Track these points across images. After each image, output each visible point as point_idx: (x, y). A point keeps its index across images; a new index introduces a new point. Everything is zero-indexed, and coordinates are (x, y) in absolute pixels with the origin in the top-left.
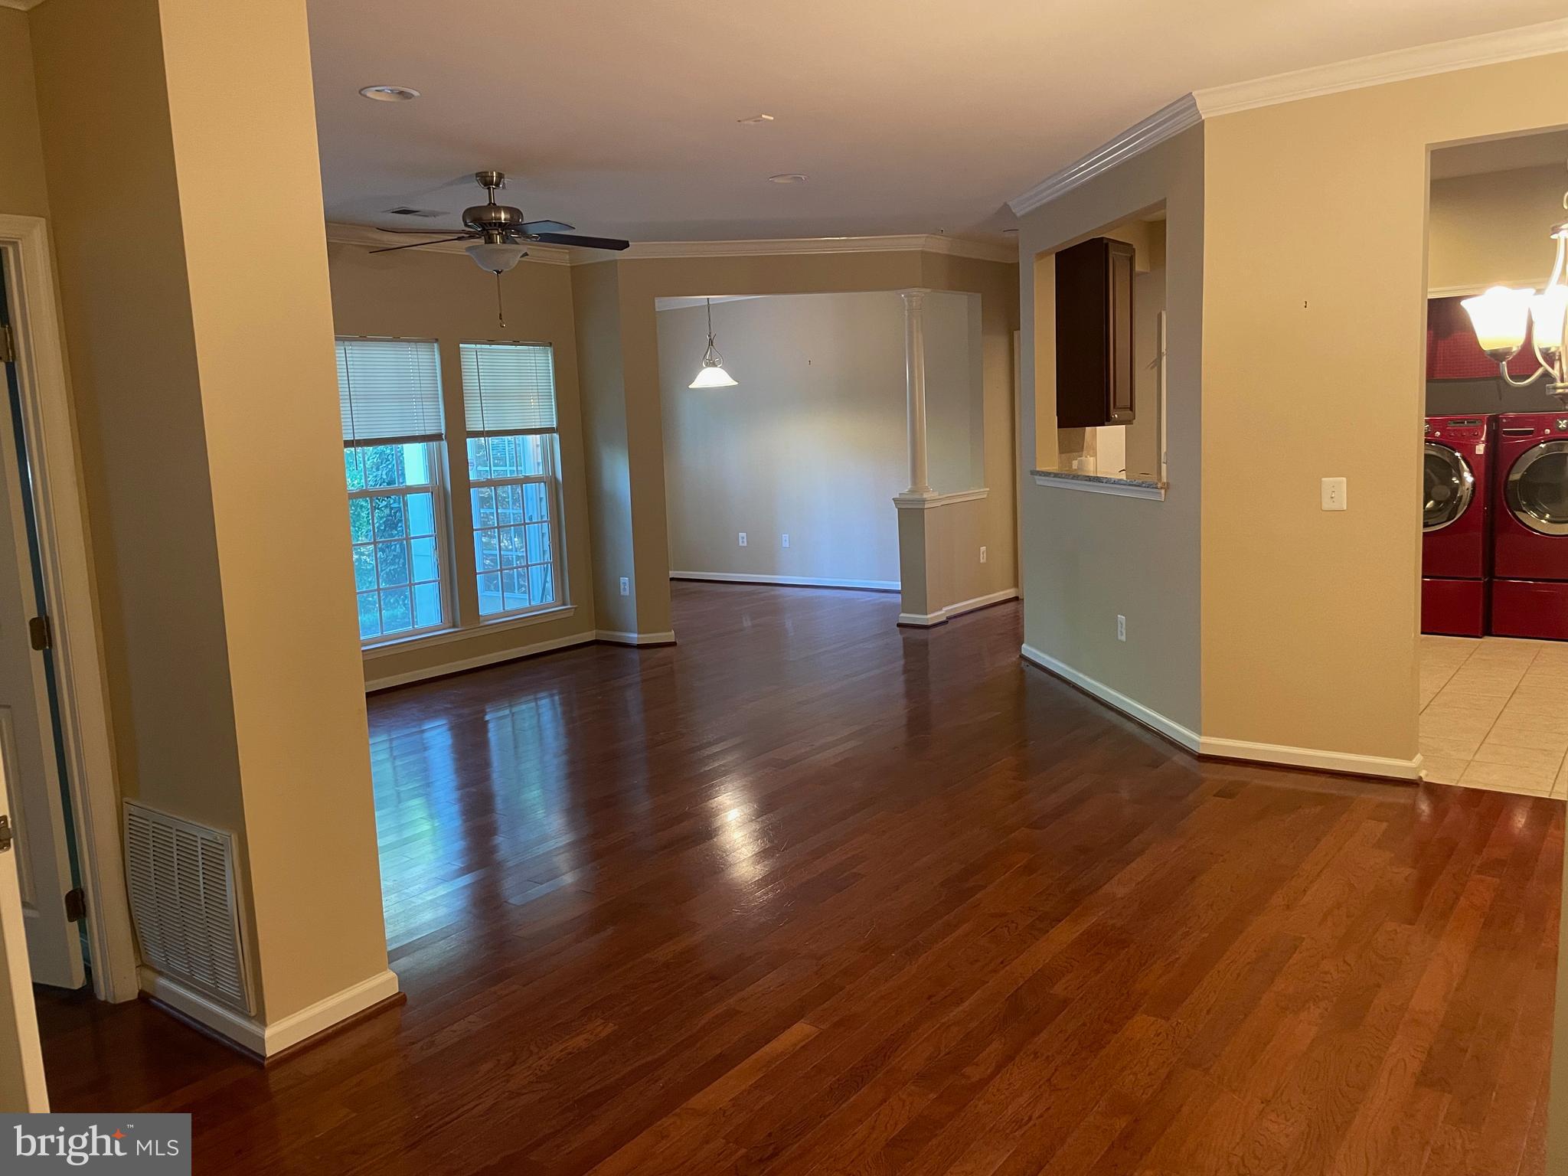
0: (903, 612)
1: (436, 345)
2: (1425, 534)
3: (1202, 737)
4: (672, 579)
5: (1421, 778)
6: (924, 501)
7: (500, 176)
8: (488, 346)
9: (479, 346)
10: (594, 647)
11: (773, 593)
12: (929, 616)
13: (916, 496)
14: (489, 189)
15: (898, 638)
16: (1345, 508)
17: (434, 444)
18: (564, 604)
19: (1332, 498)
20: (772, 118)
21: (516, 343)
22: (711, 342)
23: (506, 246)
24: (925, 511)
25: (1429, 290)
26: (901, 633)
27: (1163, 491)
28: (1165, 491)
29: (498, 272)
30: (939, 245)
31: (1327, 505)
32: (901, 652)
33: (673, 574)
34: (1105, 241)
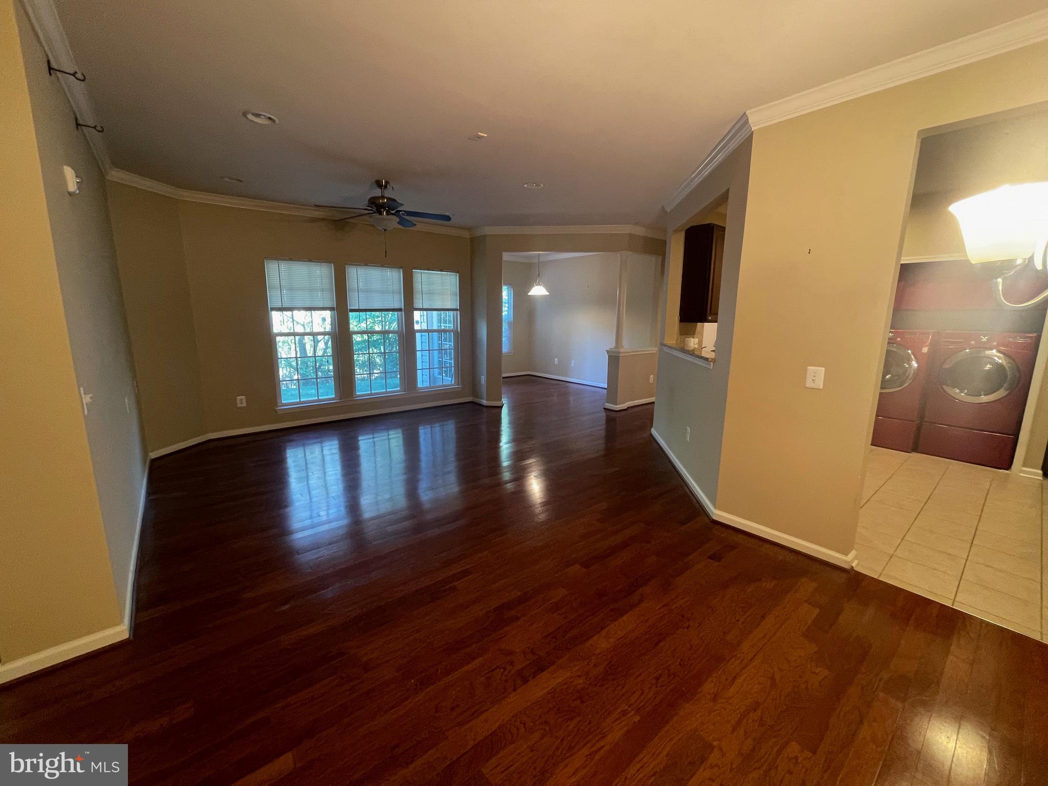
0: (608, 403)
1: (401, 270)
2: (881, 394)
3: (716, 510)
4: (503, 378)
5: (853, 567)
6: (619, 353)
7: (387, 182)
8: (440, 272)
9: (422, 271)
10: (471, 404)
11: (566, 385)
12: (618, 406)
13: (617, 350)
14: (382, 189)
15: (603, 415)
16: (821, 388)
17: (399, 313)
18: (459, 385)
19: (813, 380)
20: (486, 135)
21: (441, 270)
22: (539, 275)
23: (388, 217)
24: (620, 358)
25: (902, 259)
26: (605, 412)
27: (712, 363)
28: (714, 363)
29: (385, 230)
30: (640, 231)
31: (809, 384)
32: (604, 422)
33: (504, 375)
34: (712, 225)
